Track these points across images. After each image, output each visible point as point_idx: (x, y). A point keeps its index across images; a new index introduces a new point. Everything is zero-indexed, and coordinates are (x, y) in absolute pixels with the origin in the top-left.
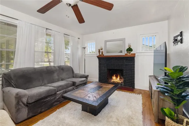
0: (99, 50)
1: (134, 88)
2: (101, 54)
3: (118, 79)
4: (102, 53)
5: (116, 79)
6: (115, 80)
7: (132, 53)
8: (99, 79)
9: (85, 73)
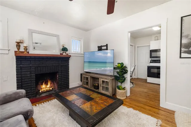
0: (18, 43)
4: (26, 49)
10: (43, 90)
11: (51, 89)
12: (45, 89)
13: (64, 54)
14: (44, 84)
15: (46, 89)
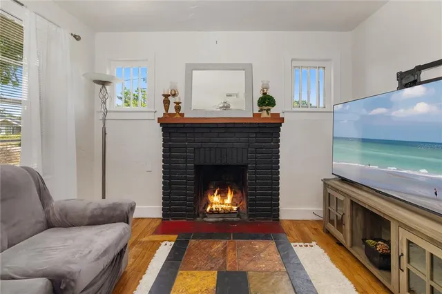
0: (166, 96)
1: (279, 220)
2: (172, 110)
3: (229, 199)
4: (178, 108)
5: (220, 202)
6: (218, 206)
7: (273, 110)
8: (163, 204)
9: (104, 197)
10: (214, 207)
11: (235, 208)
12: (220, 207)
13: (264, 114)
14: (218, 194)
15: (222, 206)
